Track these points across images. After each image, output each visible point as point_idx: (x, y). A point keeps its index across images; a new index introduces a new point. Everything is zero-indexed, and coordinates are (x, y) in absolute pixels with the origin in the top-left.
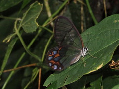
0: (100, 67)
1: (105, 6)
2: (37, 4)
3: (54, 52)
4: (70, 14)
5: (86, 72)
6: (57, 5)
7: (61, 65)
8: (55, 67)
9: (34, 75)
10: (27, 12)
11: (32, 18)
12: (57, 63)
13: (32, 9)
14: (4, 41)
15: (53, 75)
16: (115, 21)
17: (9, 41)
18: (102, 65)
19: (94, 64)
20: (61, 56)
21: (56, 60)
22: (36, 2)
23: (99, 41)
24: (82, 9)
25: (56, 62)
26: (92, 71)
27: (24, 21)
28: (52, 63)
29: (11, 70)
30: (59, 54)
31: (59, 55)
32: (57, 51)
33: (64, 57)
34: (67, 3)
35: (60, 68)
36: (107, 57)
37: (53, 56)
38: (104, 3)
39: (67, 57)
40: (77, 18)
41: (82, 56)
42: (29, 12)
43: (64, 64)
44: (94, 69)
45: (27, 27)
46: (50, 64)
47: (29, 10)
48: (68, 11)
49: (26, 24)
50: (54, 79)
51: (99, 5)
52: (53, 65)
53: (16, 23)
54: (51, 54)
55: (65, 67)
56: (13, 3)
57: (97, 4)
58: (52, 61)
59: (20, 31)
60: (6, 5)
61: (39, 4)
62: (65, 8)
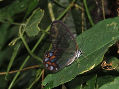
0: (92, 67)
1: (104, 12)
2: (39, 10)
3: (51, 54)
4: (73, 20)
5: (80, 72)
6: (60, 11)
7: (57, 66)
8: (52, 68)
9: (38, 75)
10: (30, 17)
11: (34, 23)
12: (54, 64)
13: (35, 15)
14: (9, 44)
15: (50, 75)
16: (108, 25)
17: (13, 44)
18: (94, 65)
19: (87, 65)
20: (57, 57)
21: (52, 61)
22: (39, 8)
23: (92, 44)
24: (83, 15)
25: (52, 63)
26: (85, 71)
27: (27, 26)
28: (48, 64)
29: (16, 71)
30: (55, 55)
31: (55, 57)
32: (53, 53)
33: (59, 58)
34: (69, 9)
35: (57, 69)
36: (99, 58)
37: (49, 58)
38: (103, 9)
39: (62, 59)
40: (79, 23)
41: (76, 58)
42: (32, 18)
43: (59, 65)
44: (87, 69)
45: (30, 31)
46: (47, 65)
47: (32, 15)
48: (71, 17)
49: (29, 29)
50: (51, 79)
51: (99, 11)
52: (49, 66)
53: (20, 28)
54: (48, 56)
55: (61, 68)
56: (19, 9)
57: (97, 10)
58: (49, 63)
59: (23, 36)
60: (12, 12)
61: (41, 10)
62: (67, 14)
